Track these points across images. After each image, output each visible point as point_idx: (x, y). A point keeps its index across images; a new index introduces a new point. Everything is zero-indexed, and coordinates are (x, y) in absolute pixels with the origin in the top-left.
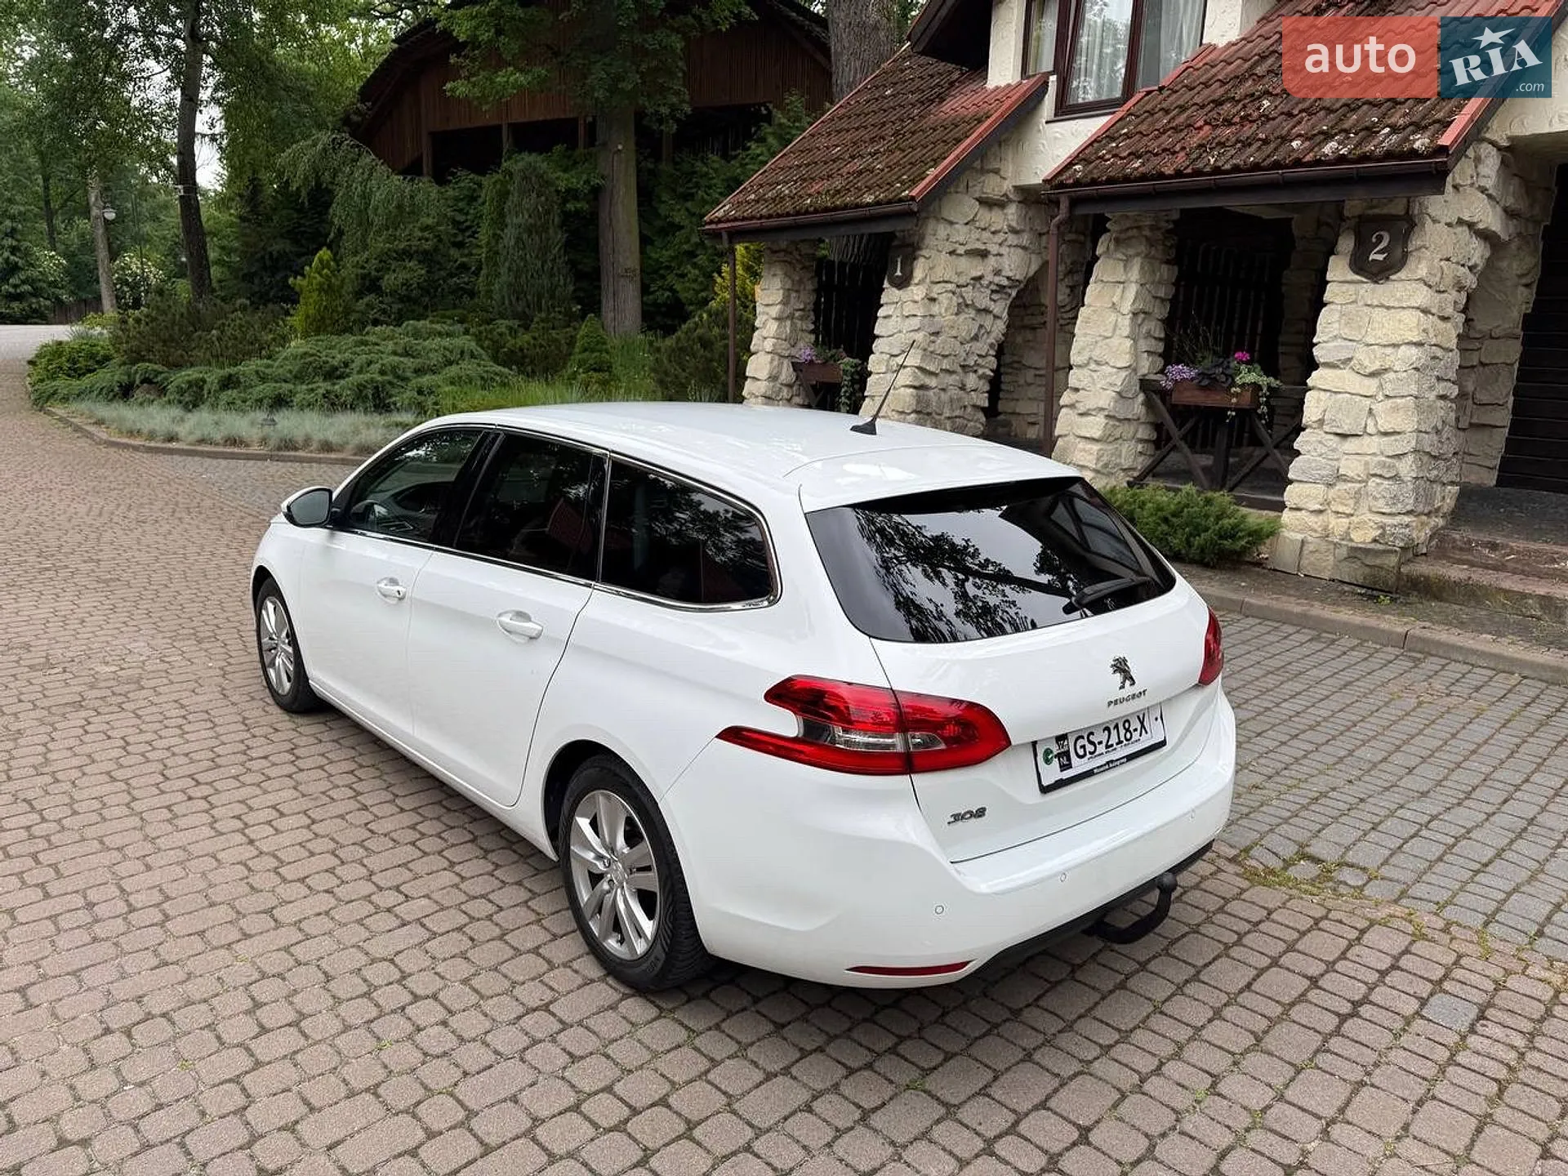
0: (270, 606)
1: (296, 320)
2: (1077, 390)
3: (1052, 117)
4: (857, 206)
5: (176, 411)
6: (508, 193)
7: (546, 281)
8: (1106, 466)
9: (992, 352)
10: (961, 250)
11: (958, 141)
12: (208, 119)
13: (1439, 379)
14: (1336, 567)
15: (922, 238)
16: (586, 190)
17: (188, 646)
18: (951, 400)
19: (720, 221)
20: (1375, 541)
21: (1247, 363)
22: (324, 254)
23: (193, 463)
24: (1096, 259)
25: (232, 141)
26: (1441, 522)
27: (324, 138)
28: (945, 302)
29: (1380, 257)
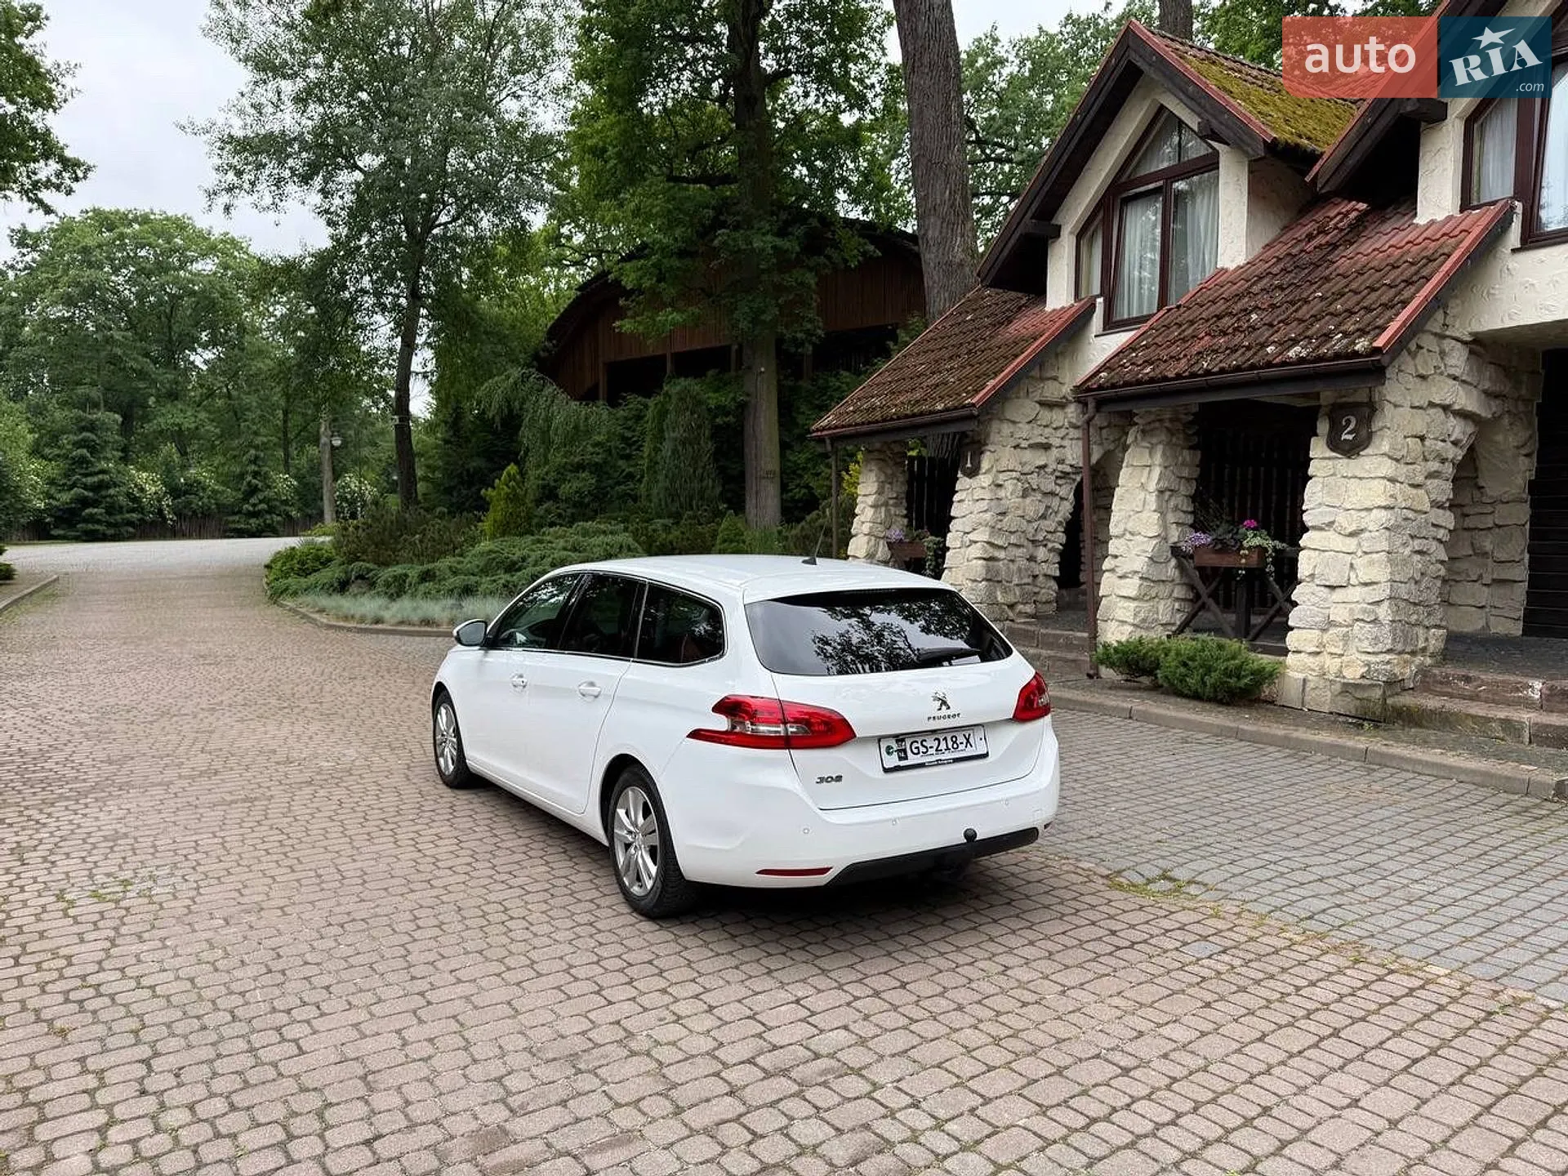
0: (443, 711)
1: (486, 525)
2: (1116, 557)
3: (1100, 331)
4: (931, 413)
5: (381, 601)
6: (667, 411)
7: (696, 485)
8: (1144, 620)
9: (1061, 529)
10: (1024, 444)
11: (1016, 356)
12: (423, 359)
13: (1413, 537)
14: (1333, 701)
15: (988, 435)
16: (733, 406)
17: (385, 752)
18: (1019, 570)
19: (824, 429)
20: (1363, 677)
21: (1254, 529)
22: (512, 468)
23: (394, 640)
24: (1125, 448)
25: (440, 378)
26: (1429, 661)
27: (515, 373)
28: (1010, 488)
29: (1350, 437)
